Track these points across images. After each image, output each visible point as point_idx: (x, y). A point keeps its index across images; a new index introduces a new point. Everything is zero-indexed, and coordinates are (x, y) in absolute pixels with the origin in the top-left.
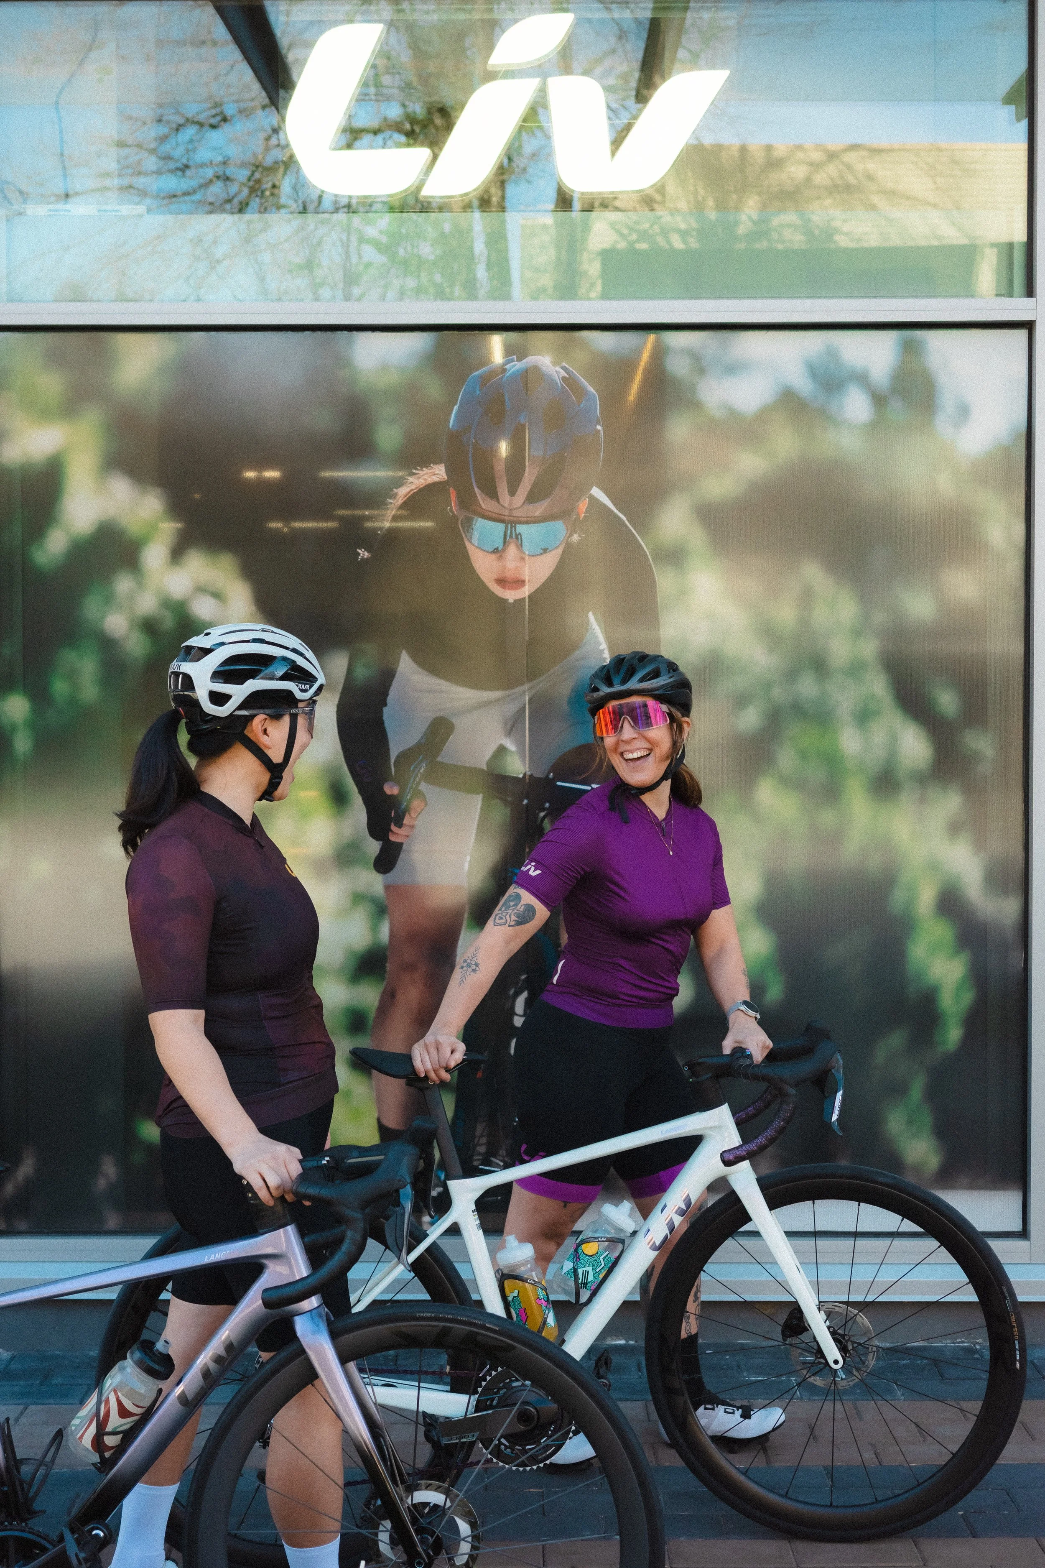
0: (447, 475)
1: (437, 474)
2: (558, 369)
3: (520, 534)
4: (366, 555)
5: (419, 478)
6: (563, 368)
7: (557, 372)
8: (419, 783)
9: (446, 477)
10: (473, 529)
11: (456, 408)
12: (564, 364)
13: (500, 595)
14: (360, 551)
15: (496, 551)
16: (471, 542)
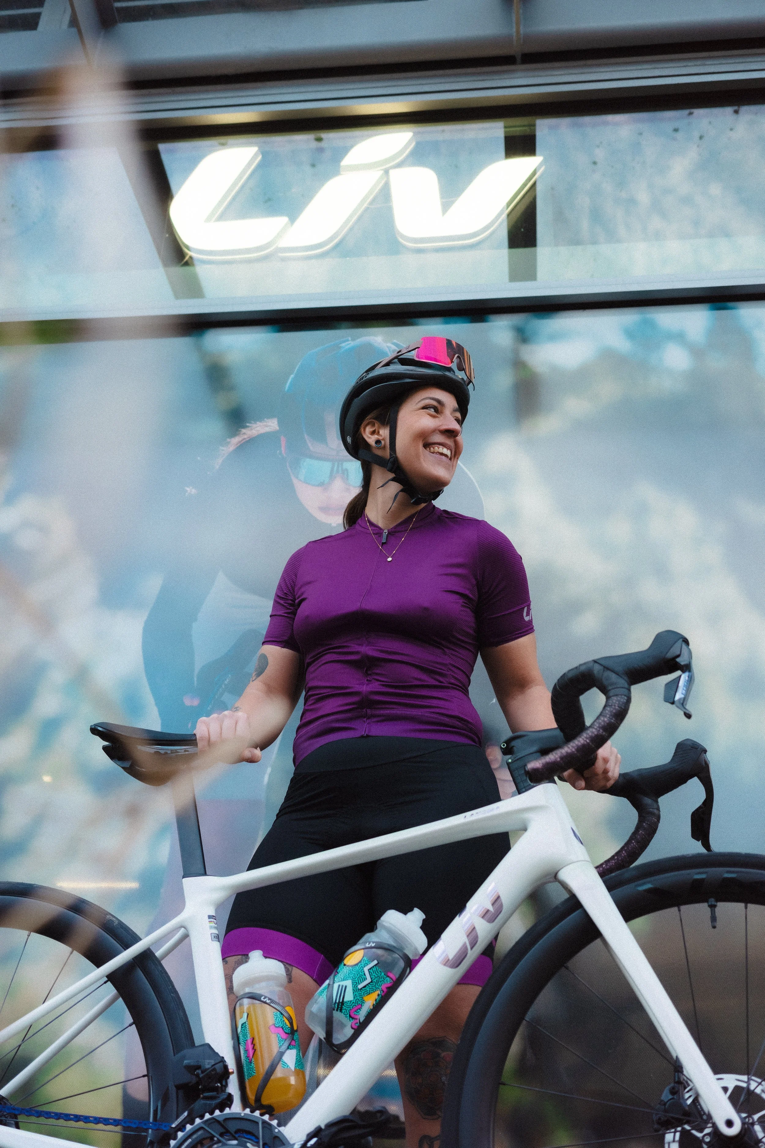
0: (279, 426)
1: (270, 426)
2: (389, 345)
3: (347, 470)
4: (194, 491)
5: (251, 430)
6: (394, 344)
7: (388, 347)
8: (222, 694)
9: (278, 428)
10: (300, 467)
11: (292, 376)
12: (395, 341)
13: (324, 521)
14: (188, 489)
15: (321, 484)
16: (297, 478)
